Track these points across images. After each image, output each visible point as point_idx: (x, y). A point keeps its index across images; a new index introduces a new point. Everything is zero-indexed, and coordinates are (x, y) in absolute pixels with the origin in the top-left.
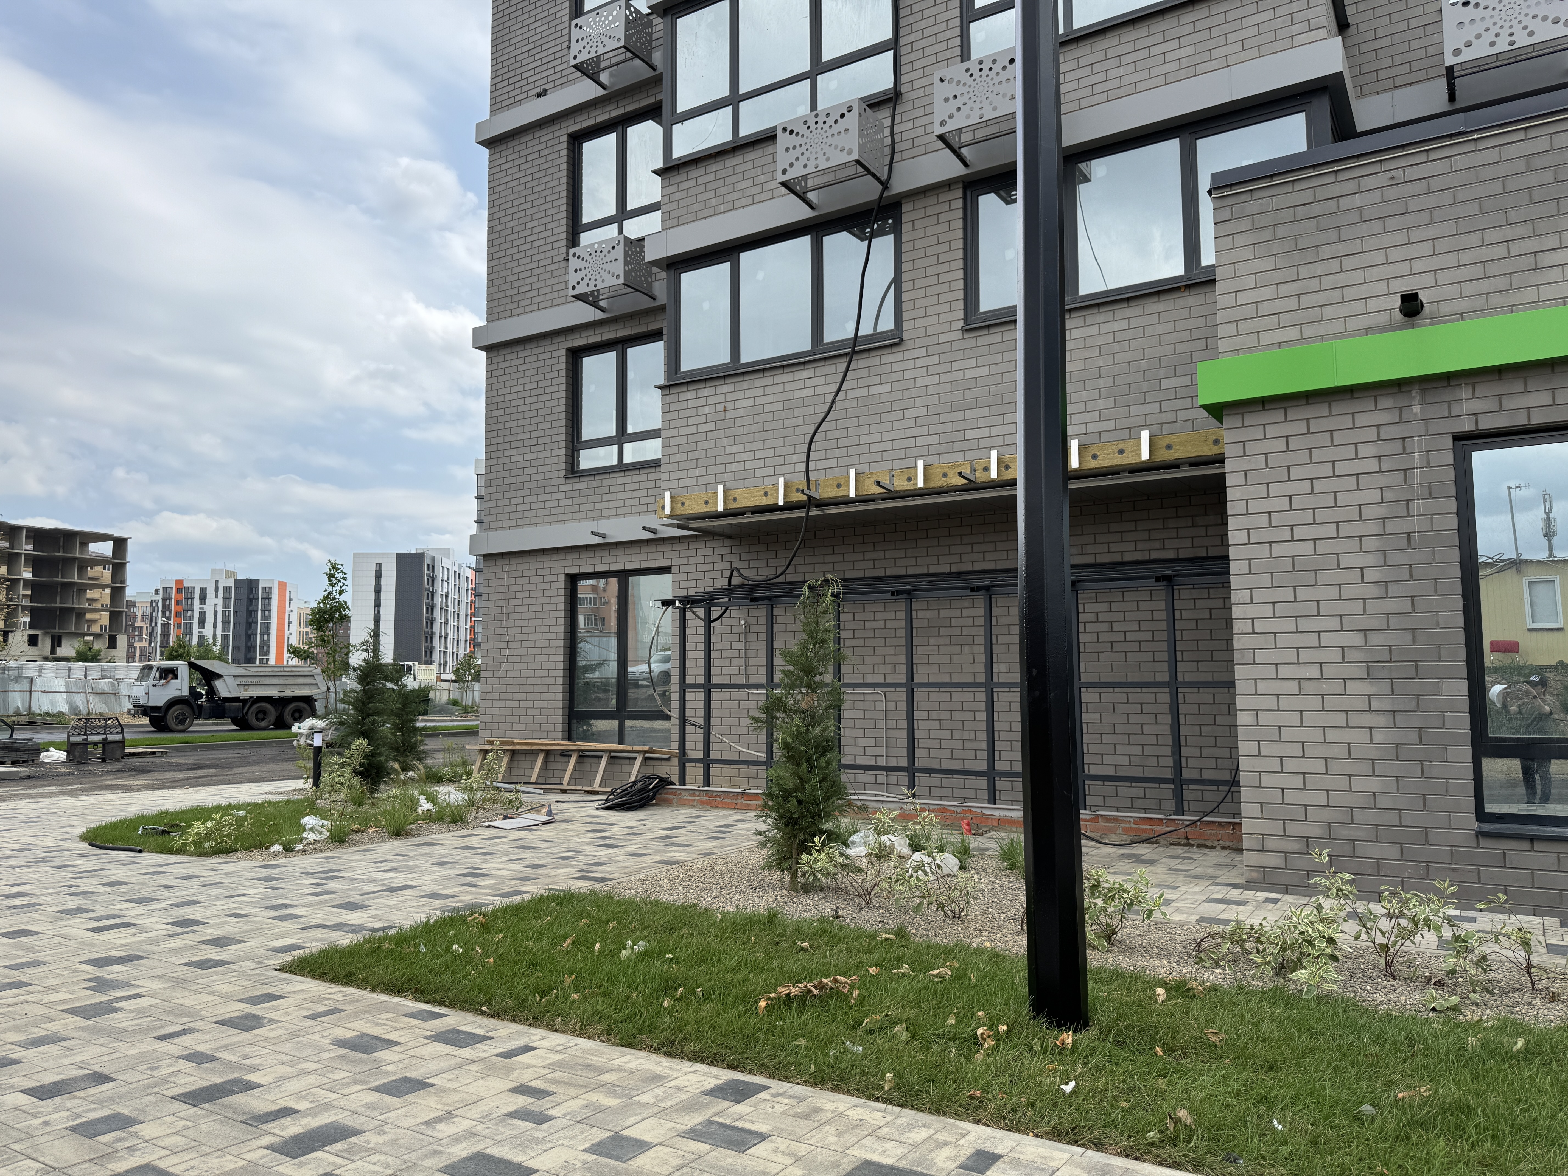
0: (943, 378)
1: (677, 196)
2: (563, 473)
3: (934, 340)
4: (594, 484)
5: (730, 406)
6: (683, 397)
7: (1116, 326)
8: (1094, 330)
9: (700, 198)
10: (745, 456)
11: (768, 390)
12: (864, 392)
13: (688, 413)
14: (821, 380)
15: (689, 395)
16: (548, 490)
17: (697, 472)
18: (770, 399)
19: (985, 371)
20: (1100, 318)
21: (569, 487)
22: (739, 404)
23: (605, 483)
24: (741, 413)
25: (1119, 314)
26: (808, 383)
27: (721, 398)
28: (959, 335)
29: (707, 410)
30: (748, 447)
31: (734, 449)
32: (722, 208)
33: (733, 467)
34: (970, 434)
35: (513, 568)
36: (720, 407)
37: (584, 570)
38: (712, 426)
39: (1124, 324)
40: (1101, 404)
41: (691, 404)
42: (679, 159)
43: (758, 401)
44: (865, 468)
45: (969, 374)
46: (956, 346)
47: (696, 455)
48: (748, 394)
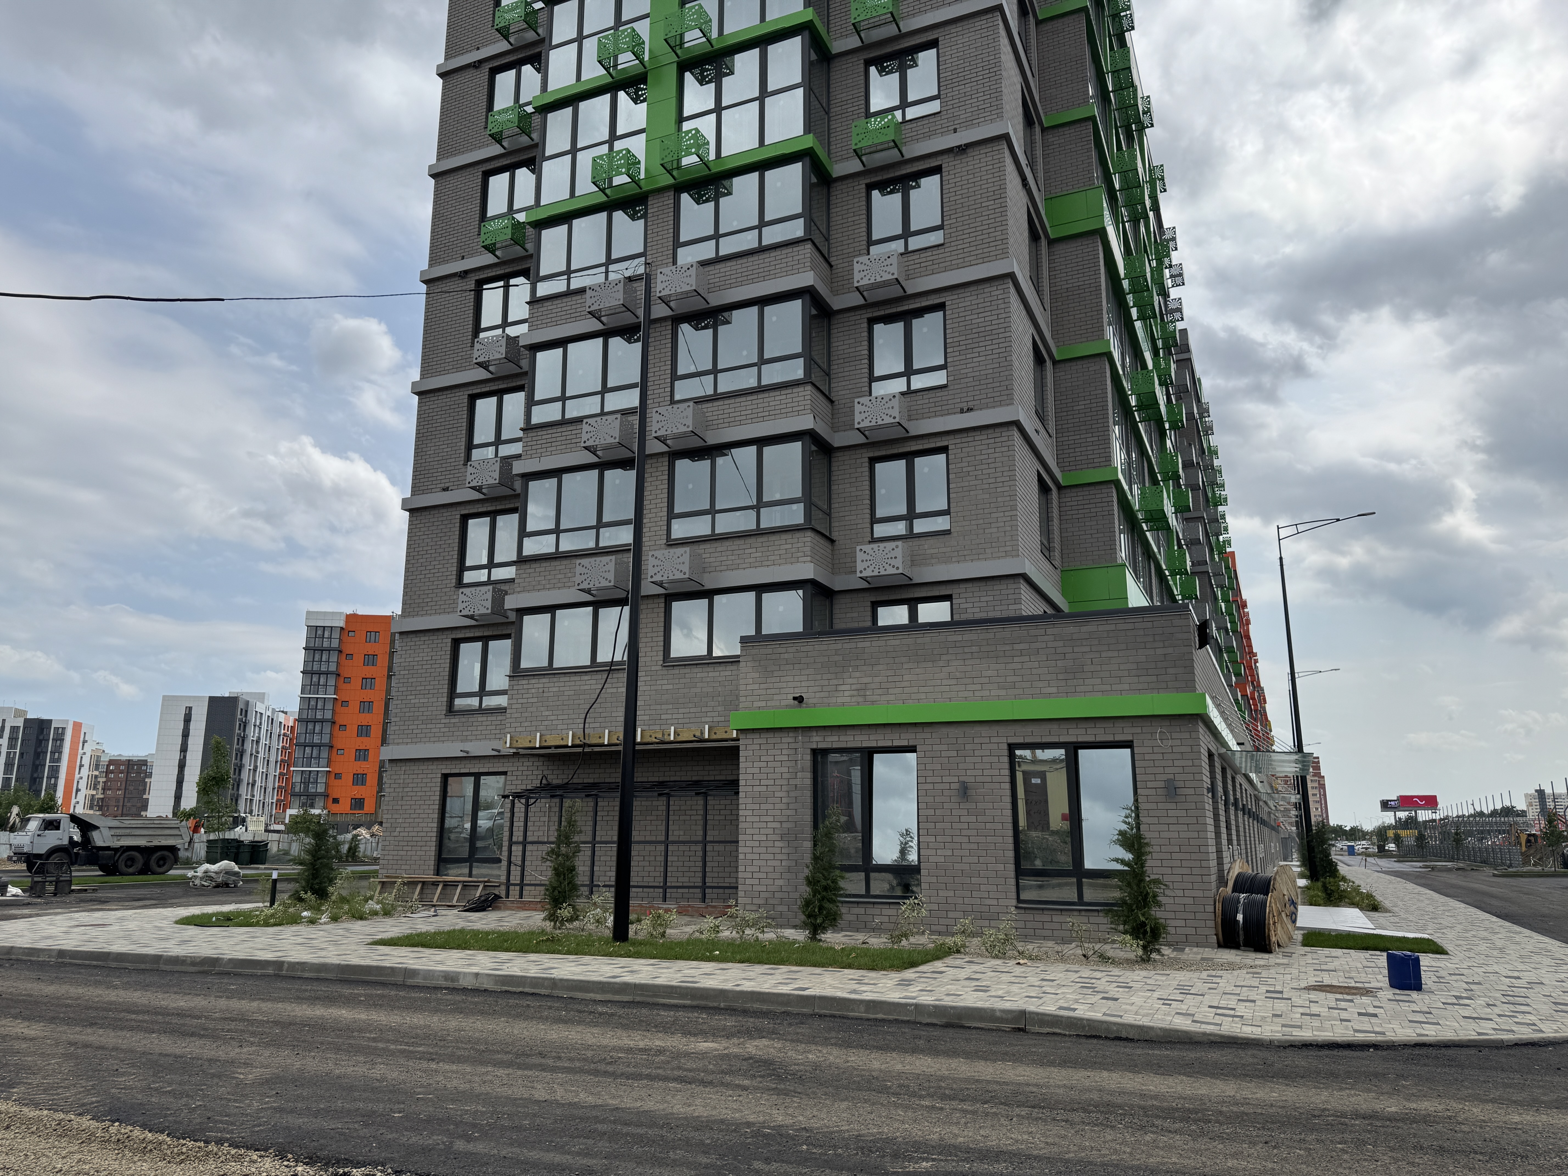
0: (653, 687)
1: (524, 576)
2: (444, 712)
3: (649, 668)
4: (464, 720)
5: (546, 690)
6: (520, 682)
7: (727, 673)
8: (717, 674)
9: (536, 579)
10: (553, 718)
11: (567, 684)
12: (615, 690)
13: (523, 691)
14: (594, 682)
15: (524, 682)
16: (433, 721)
17: (526, 724)
18: (567, 688)
19: (671, 687)
20: (720, 668)
21: (447, 721)
22: (551, 689)
23: (470, 720)
24: (552, 694)
25: (728, 668)
26: (588, 682)
27: (541, 686)
28: (660, 668)
29: (533, 691)
30: (555, 712)
31: (547, 713)
32: (548, 586)
33: (546, 723)
34: (663, 717)
35: (408, 768)
36: (541, 690)
37: (453, 771)
38: (535, 700)
39: (729, 673)
40: (720, 709)
41: (525, 687)
42: (527, 556)
43: (561, 689)
44: (613, 729)
45: (664, 687)
46: (659, 673)
47: (526, 715)
48: (556, 685)
